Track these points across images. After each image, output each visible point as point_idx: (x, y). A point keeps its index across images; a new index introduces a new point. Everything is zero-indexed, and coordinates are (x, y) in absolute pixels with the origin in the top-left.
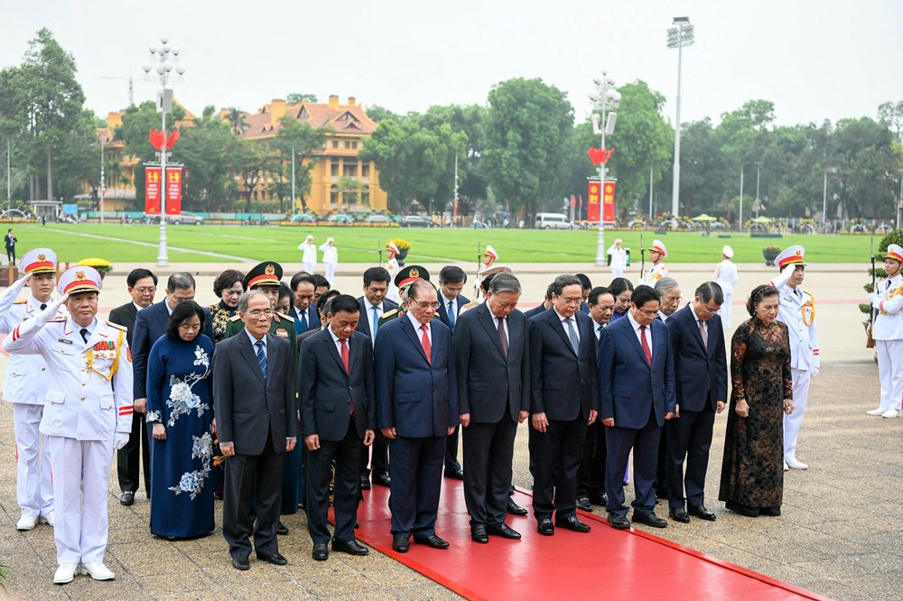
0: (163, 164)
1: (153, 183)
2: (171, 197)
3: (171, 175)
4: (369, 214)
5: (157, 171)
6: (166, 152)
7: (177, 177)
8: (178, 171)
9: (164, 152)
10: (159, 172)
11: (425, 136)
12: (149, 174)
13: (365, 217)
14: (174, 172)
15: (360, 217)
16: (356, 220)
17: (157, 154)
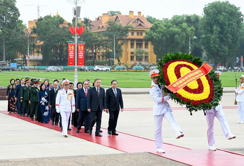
0: (76, 42)
1: (71, 51)
2: (80, 57)
3: (79, 47)
4: (151, 65)
7: (82, 48)
8: (83, 45)
9: (76, 36)
10: (74, 46)
11: (176, 29)
12: (70, 46)
13: (149, 67)
14: (81, 46)
15: (147, 67)
16: (145, 68)
17: (73, 37)
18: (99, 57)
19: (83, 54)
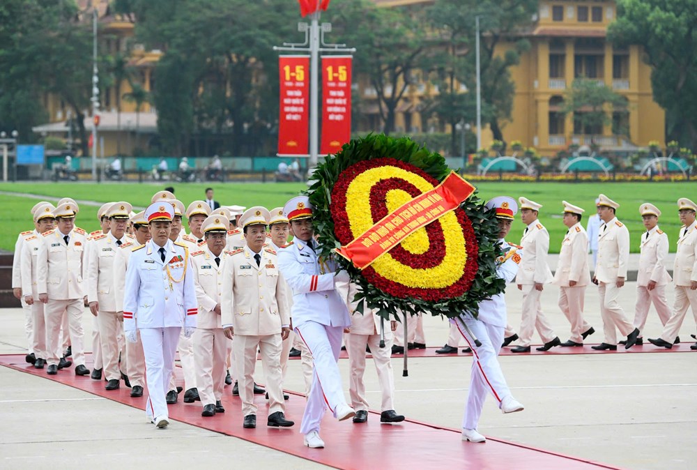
0: (315, 48)
1: (294, 88)
2: (331, 117)
3: (330, 69)
4: (642, 155)
5: (300, 62)
6: (320, 24)
7: (343, 74)
8: (344, 62)
9: (315, 23)
10: (307, 64)
12: (287, 69)
13: (636, 161)
14: (335, 65)
15: (627, 163)
16: (617, 169)
17: (302, 27)
18: (408, 116)
19: (344, 101)
